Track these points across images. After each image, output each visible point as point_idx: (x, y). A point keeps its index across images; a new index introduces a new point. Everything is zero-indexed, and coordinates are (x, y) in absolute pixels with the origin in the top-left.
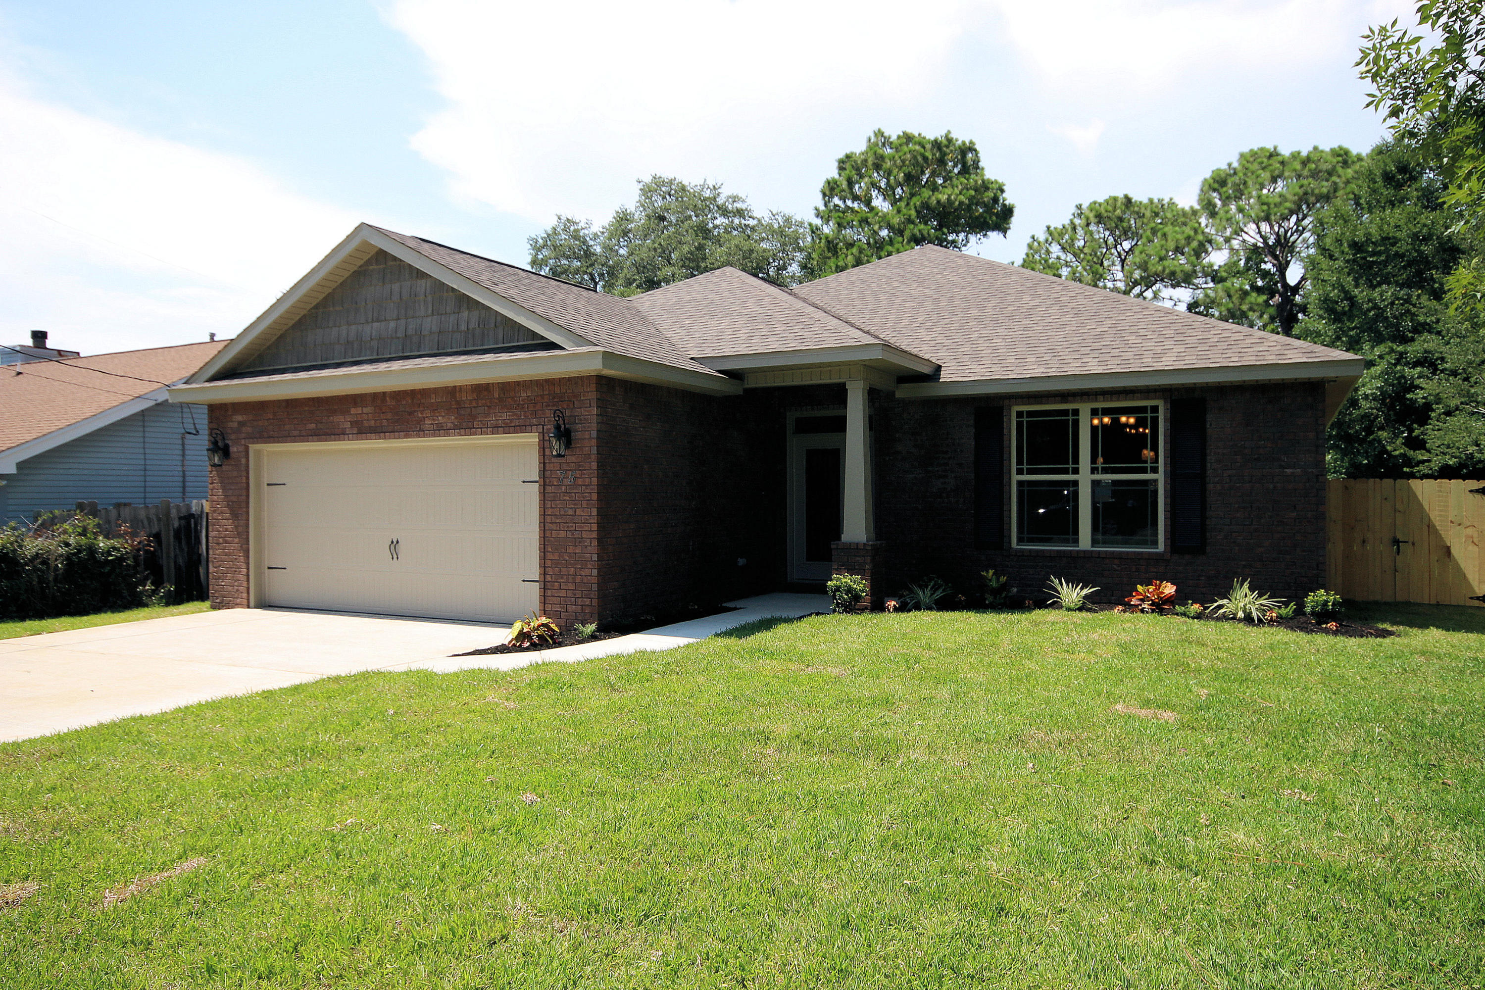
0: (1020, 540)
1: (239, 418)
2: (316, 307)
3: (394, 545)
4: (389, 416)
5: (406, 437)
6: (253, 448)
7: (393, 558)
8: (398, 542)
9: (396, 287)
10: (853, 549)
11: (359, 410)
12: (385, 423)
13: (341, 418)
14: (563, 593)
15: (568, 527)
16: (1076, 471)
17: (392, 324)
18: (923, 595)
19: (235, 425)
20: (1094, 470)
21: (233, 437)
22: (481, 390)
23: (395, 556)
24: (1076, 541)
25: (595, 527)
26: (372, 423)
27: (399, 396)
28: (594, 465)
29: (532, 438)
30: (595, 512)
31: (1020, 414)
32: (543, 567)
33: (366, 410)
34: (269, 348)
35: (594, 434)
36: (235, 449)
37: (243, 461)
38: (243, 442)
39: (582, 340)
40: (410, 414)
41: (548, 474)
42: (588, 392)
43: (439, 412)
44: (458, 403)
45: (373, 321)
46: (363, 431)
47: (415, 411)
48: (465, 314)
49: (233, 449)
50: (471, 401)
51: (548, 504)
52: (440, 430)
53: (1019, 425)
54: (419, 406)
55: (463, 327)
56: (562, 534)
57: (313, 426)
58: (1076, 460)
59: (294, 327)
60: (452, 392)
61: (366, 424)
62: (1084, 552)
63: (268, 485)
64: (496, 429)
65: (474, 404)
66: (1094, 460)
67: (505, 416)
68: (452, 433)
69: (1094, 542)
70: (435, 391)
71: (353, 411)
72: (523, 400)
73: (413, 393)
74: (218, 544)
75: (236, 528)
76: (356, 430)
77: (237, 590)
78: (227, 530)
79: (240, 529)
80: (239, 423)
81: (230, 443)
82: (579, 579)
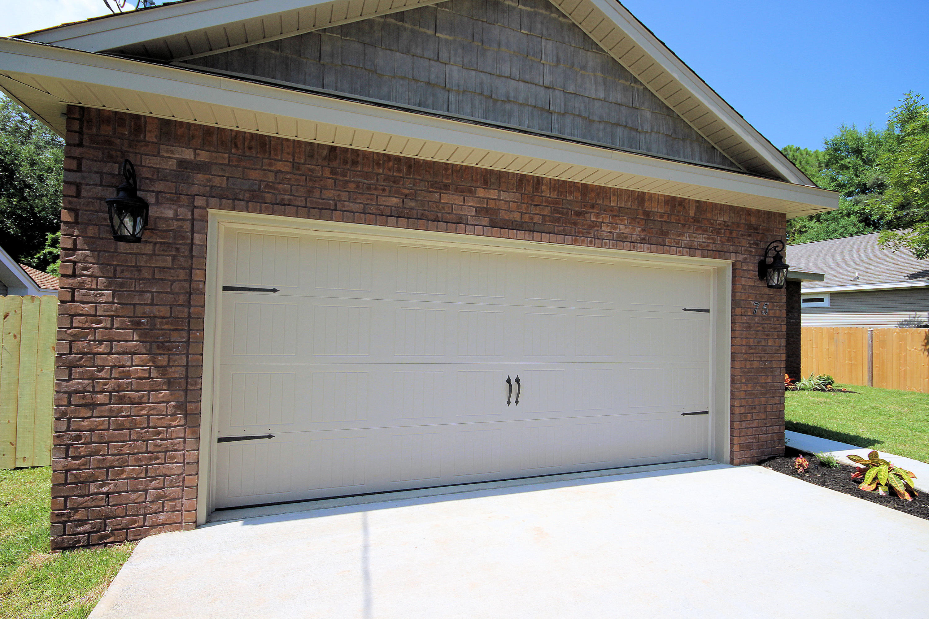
1: (188, 154)
2: (401, 16)
6: (218, 216)
7: (509, 403)
8: (518, 381)
11: (493, 194)
12: (537, 219)
13: (456, 199)
14: (755, 424)
15: (761, 357)
17: (542, 92)
19: (171, 165)
21: (159, 186)
23: (513, 399)
25: (784, 357)
26: (517, 217)
29: (726, 264)
30: (784, 343)
33: (503, 196)
34: (276, 45)
36: (170, 213)
37: (193, 238)
38: (199, 201)
40: (579, 214)
42: (780, 229)
43: (622, 220)
44: (647, 214)
45: (510, 77)
47: (587, 213)
49: (163, 211)
50: (662, 216)
51: (739, 333)
56: (756, 365)
57: (394, 201)
59: (344, 30)
61: (504, 215)
64: (691, 250)
65: (665, 218)
67: (701, 238)
68: (640, 247)
70: (618, 192)
71: (481, 193)
72: (720, 224)
73: (585, 189)
74: (92, 406)
75: (163, 370)
76: (486, 221)
77: (159, 497)
78: (126, 375)
79: (176, 372)
80: (182, 163)
81: (151, 199)
82: (769, 408)
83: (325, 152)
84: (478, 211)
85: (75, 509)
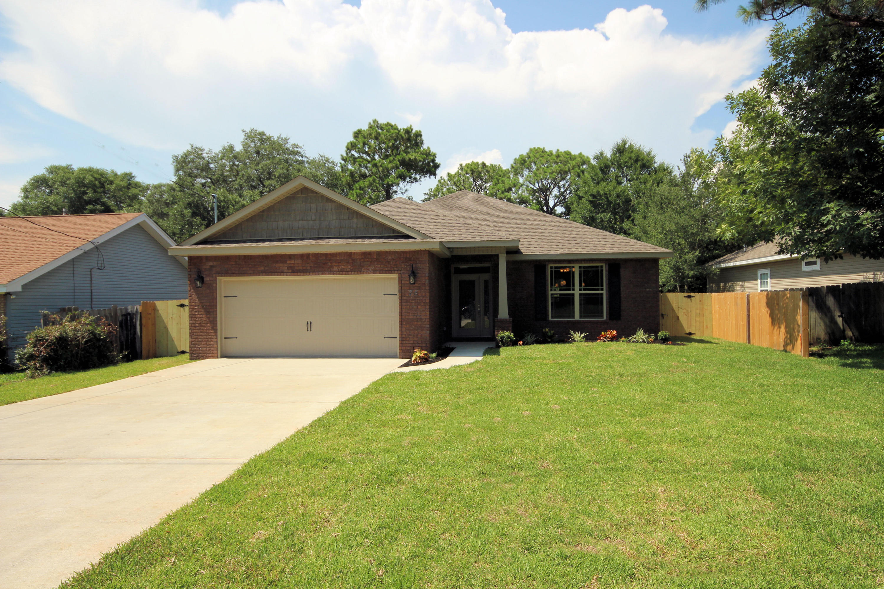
0: (552, 317)
1: (211, 264)
2: (263, 211)
3: (309, 325)
4: (312, 265)
5: (322, 274)
6: (219, 278)
7: (308, 331)
8: (311, 323)
9: (313, 206)
10: (503, 321)
11: (293, 262)
12: (309, 268)
13: (281, 265)
14: (412, 342)
15: (414, 314)
16: (573, 290)
17: (311, 223)
18: (529, 339)
19: (208, 267)
20: (580, 290)
21: (207, 273)
22: (366, 255)
23: (309, 329)
24: (573, 317)
25: (428, 313)
26: (301, 268)
27: (317, 256)
28: (427, 288)
29: (395, 276)
30: (428, 307)
31: (551, 268)
32: (401, 331)
33: (296, 262)
34: (231, 229)
35: (427, 275)
36: (208, 279)
37: (214, 285)
38: (214, 275)
39: (424, 235)
40: (324, 264)
41: (403, 291)
42: (424, 257)
43: (342, 264)
44: (353, 260)
45: (299, 220)
46: (294, 271)
47: (327, 263)
48: (355, 220)
49: (207, 279)
50: (360, 259)
51: (404, 304)
52: (342, 272)
53: (552, 272)
54: (330, 260)
55: (355, 226)
56: (411, 317)
57: (262, 268)
58: (573, 286)
59: (247, 220)
60: (350, 255)
61: (296, 268)
62: (578, 321)
63: (225, 297)
64: (375, 272)
65: (362, 260)
66: (580, 285)
67: (380, 266)
68: (350, 273)
69: (581, 317)
70: (340, 254)
71: (289, 262)
72: (390, 260)
73: (326, 255)
74: (195, 327)
75: (209, 318)
76: (290, 271)
77: (209, 350)
78: (202, 320)
79: (211, 319)
80: (211, 266)
81: (204, 276)
82: (419, 336)
83: (243, 257)
84: (288, 268)
85: (193, 351)
